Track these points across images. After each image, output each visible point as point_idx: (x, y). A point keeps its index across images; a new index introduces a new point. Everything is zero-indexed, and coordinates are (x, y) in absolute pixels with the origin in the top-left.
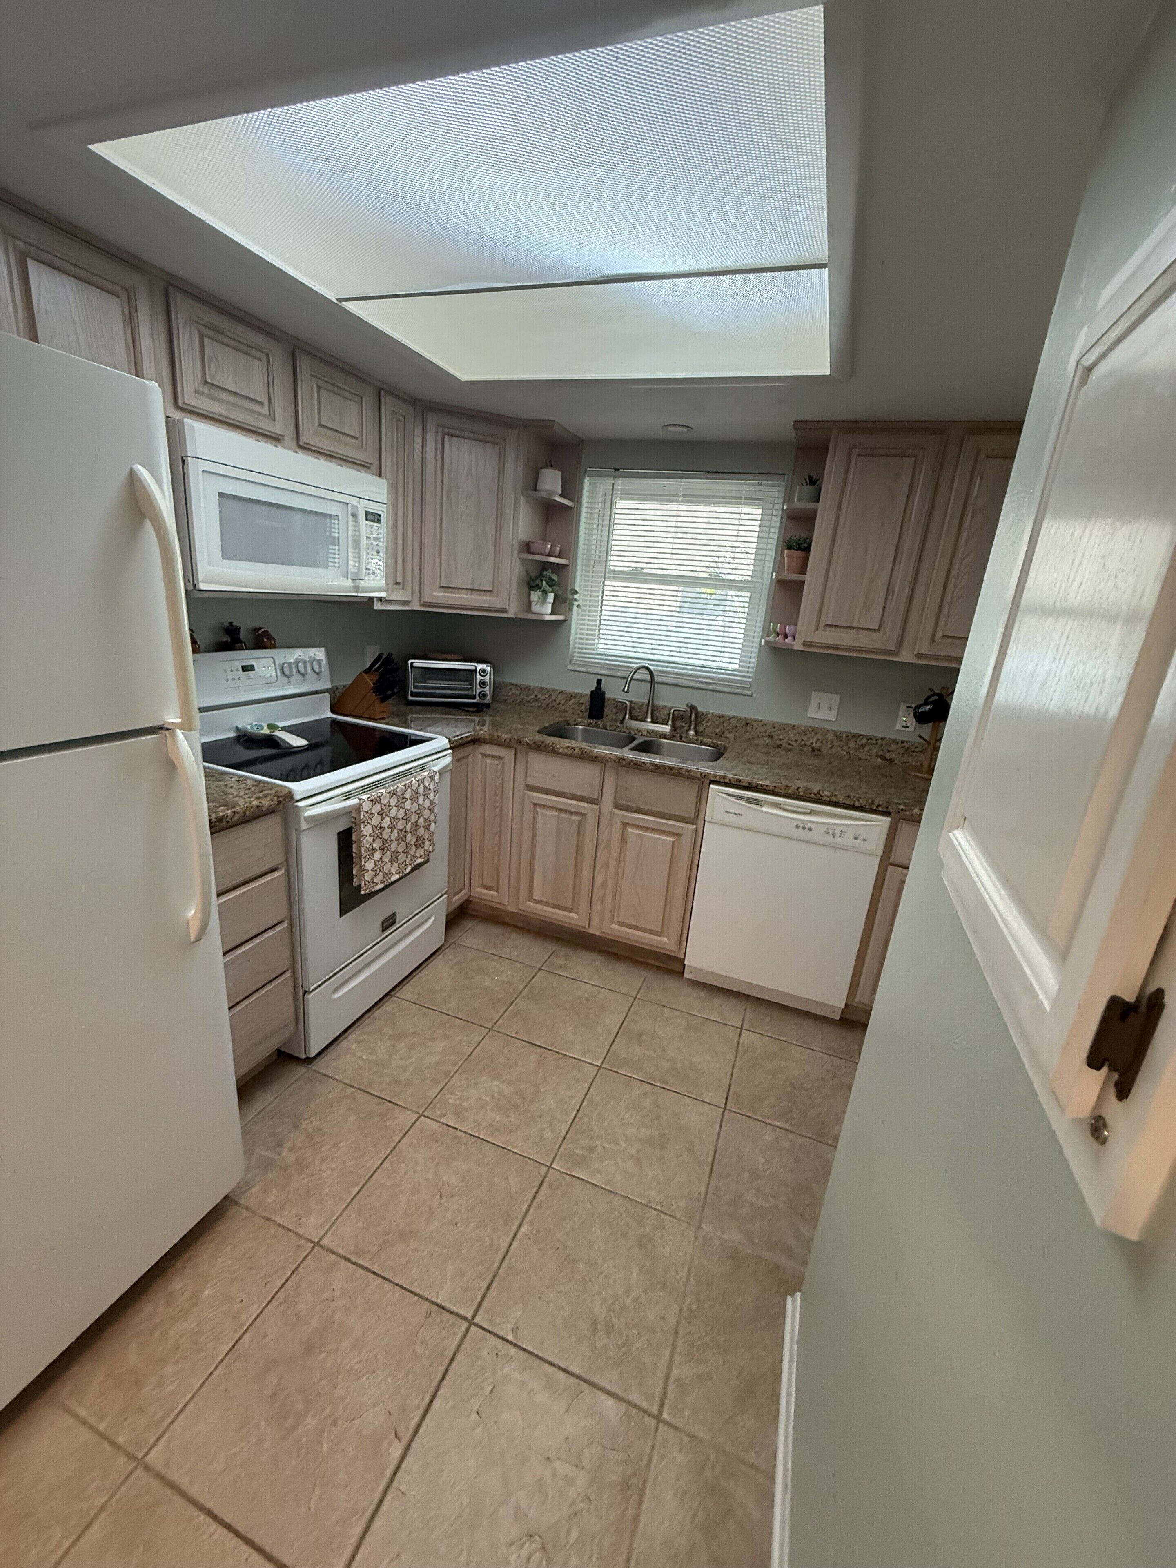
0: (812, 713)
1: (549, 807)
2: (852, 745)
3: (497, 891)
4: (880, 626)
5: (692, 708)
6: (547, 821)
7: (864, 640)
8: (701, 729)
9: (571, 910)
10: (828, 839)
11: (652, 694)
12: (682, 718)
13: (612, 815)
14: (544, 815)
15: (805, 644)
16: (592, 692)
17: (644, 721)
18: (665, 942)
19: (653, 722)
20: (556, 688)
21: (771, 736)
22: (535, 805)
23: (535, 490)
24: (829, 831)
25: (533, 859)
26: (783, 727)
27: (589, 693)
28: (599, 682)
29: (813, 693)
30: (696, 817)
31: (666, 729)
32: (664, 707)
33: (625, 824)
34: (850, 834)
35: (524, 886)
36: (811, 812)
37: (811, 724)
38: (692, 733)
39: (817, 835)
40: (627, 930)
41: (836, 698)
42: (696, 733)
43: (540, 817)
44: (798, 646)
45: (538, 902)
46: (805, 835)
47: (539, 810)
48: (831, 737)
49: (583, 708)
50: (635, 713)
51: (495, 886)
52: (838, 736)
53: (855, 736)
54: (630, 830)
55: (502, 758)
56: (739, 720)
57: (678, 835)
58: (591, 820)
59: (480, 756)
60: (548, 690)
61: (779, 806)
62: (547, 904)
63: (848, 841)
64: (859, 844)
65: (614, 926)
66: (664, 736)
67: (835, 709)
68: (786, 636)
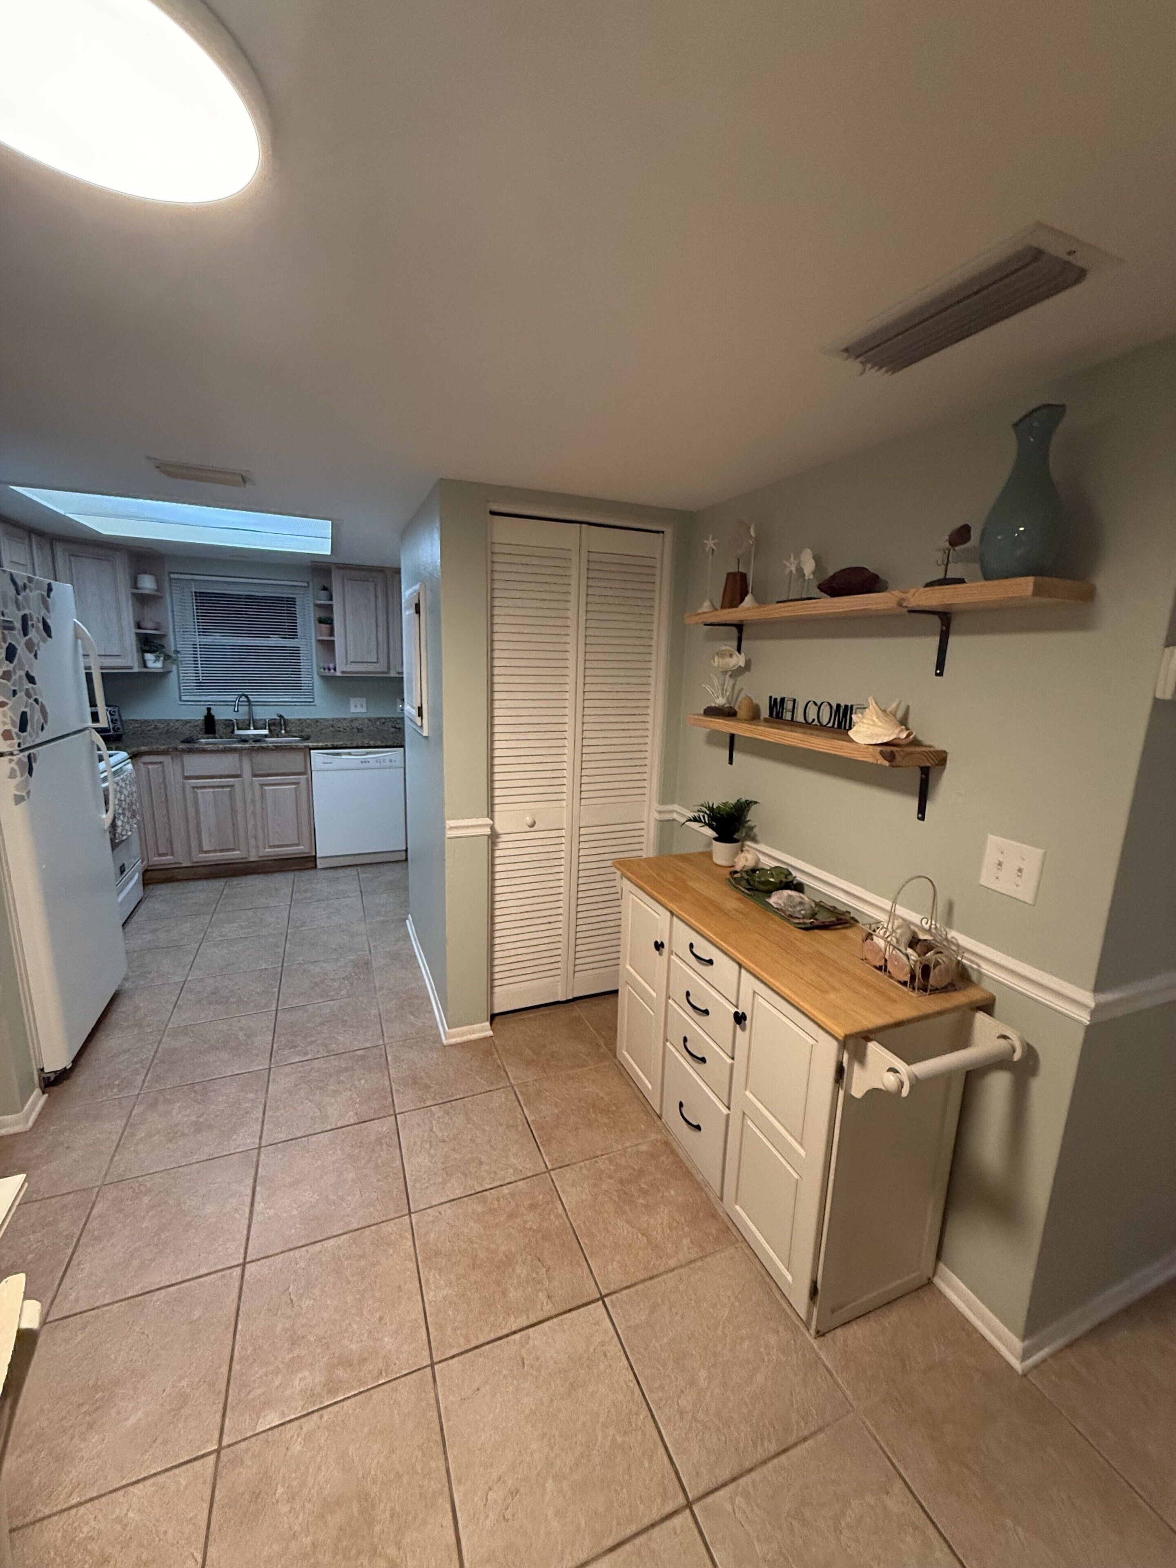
0: (353, 710)
1: (205, 787)
2: (378, 723)
3: (172, 855)
4: (378, 659)
5: (281, 716)
6: (206, 797)
7: (371, 668)
8: (288, 729)
9: (234, 850)
10: (378, 765)
11: (250, 712)
12: (274, 724)
13: (252, 783)
14: (203, 793)
15: (343, 672)
16: (205, 717)
17: (249, 729)
18: (302, 849)
19: (255, 729)
20: (173, 718)
21: (332, 726)
22: (194, 788)
23: (137, 588)
24: (377, 760)
25: (198, 824)
26: (338, 720)
27: (203, 718)
28: (209, 709)
29: (352, 700)
30: (307, 771)
31: (266, 732)
32: (261, 720)
33: (262, 785)
34: (388, 761)
35: (194, 843)
36: (367, 753)
37: (354, 716)
38: (283, 732)
39: (373, 764)
40: (276, 849)
41: (364, 699)
42: (286, 732)
43: (200, 796)
44: (338, 674)
45: (206, 852)
46: (367, 765)
47: (199, 791)
48: (366, 721)
49: (198, 729)
50: (240, 726)
51: (169, 852)
52: (370, 720)
53: (379, 718)
54: (267, 788)
55: (161, 763)
56: (312, 720)
57: (298, 783)
58: (238, 789)
59: (142, 765)
60: (166, 721)
61: (350, 754)
62: (215, 851)
63: (388, 764)
64: (393, 764)
65: (267, 850)
66: (266, 736)
67: (365, 705)
68: (329, 669)
